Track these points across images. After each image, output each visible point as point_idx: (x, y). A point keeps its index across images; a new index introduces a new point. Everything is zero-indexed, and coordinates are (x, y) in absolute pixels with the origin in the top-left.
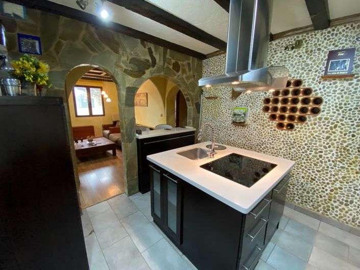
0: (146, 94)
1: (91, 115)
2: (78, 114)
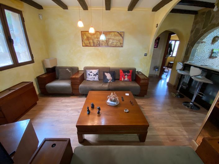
0: (122, 34)
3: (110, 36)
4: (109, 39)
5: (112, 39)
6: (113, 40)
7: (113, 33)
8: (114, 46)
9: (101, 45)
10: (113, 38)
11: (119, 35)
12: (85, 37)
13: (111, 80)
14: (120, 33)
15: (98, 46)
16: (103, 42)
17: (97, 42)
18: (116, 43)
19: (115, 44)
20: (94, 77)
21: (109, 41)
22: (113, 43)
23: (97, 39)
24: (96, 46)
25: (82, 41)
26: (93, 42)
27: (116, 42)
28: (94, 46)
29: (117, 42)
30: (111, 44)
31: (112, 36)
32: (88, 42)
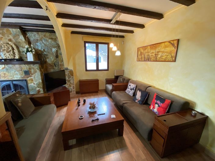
0: (176, 42)
1: (98, 69)
2: (88, 69)
3: (160, 48)
4: (158, 52)
5: (161, 52)
6: (163, 53)
7: (164, 43)
8: (163, 60)
9: (150, 60)
10: (163, 50)
11: (171, 45)
12: (139, 53)
13: (138, 101)
14: (172, 42)
15: (148, 60)
16: (152, 57)
17: (147, 57)
18: (166, 57)
19: (164, 58)
20: (130, 90)
21: (158, 54)
22: (163, 56)
23: (147, 54)
24: (146, 61)
25: (137, 56)
26: (144, 57)
27: (166, 55)
28: (144, 61)
29: (168, 56)
30: (160, 58)
31: (162, 47)
32: (141, 57)
